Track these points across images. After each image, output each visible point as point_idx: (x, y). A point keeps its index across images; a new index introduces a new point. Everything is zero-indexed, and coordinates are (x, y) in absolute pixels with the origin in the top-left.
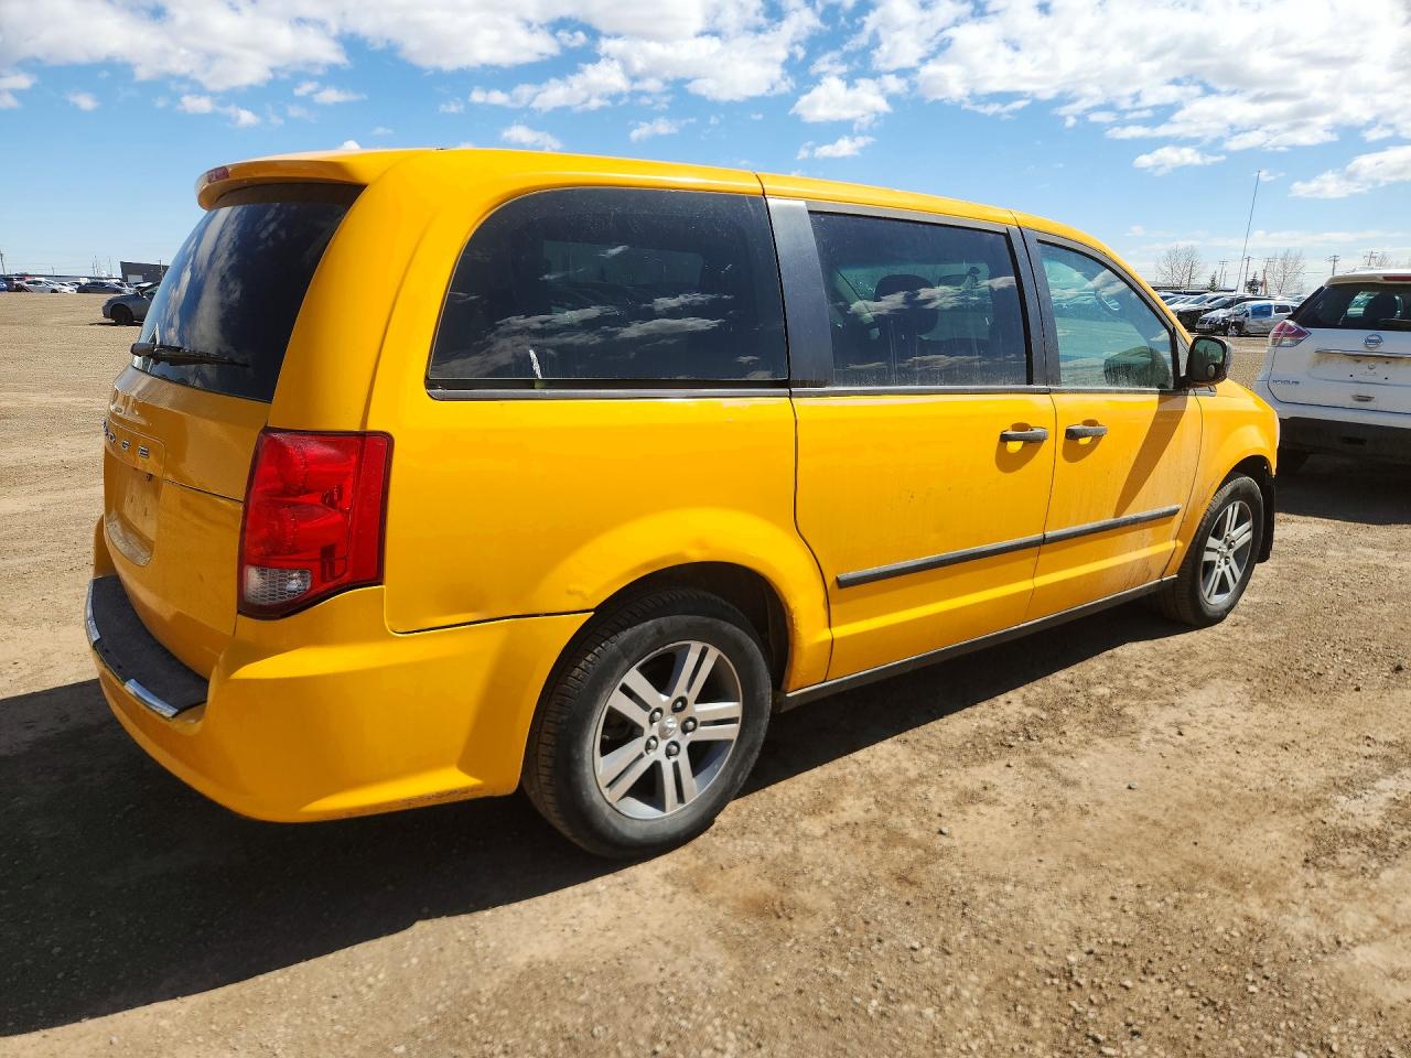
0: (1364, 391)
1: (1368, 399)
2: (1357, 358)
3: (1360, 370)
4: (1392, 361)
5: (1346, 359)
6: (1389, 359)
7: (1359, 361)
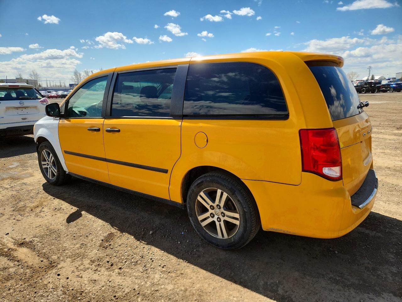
0: (24, 117)
1: (25, 119)
2: (17, 108)
3: (19, 111)
4: (26, 108)
5: (14, 109)
6: (25, 108)
7: (18, 109)
